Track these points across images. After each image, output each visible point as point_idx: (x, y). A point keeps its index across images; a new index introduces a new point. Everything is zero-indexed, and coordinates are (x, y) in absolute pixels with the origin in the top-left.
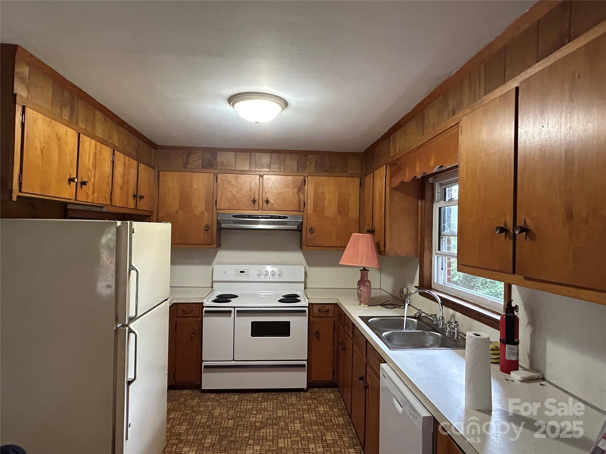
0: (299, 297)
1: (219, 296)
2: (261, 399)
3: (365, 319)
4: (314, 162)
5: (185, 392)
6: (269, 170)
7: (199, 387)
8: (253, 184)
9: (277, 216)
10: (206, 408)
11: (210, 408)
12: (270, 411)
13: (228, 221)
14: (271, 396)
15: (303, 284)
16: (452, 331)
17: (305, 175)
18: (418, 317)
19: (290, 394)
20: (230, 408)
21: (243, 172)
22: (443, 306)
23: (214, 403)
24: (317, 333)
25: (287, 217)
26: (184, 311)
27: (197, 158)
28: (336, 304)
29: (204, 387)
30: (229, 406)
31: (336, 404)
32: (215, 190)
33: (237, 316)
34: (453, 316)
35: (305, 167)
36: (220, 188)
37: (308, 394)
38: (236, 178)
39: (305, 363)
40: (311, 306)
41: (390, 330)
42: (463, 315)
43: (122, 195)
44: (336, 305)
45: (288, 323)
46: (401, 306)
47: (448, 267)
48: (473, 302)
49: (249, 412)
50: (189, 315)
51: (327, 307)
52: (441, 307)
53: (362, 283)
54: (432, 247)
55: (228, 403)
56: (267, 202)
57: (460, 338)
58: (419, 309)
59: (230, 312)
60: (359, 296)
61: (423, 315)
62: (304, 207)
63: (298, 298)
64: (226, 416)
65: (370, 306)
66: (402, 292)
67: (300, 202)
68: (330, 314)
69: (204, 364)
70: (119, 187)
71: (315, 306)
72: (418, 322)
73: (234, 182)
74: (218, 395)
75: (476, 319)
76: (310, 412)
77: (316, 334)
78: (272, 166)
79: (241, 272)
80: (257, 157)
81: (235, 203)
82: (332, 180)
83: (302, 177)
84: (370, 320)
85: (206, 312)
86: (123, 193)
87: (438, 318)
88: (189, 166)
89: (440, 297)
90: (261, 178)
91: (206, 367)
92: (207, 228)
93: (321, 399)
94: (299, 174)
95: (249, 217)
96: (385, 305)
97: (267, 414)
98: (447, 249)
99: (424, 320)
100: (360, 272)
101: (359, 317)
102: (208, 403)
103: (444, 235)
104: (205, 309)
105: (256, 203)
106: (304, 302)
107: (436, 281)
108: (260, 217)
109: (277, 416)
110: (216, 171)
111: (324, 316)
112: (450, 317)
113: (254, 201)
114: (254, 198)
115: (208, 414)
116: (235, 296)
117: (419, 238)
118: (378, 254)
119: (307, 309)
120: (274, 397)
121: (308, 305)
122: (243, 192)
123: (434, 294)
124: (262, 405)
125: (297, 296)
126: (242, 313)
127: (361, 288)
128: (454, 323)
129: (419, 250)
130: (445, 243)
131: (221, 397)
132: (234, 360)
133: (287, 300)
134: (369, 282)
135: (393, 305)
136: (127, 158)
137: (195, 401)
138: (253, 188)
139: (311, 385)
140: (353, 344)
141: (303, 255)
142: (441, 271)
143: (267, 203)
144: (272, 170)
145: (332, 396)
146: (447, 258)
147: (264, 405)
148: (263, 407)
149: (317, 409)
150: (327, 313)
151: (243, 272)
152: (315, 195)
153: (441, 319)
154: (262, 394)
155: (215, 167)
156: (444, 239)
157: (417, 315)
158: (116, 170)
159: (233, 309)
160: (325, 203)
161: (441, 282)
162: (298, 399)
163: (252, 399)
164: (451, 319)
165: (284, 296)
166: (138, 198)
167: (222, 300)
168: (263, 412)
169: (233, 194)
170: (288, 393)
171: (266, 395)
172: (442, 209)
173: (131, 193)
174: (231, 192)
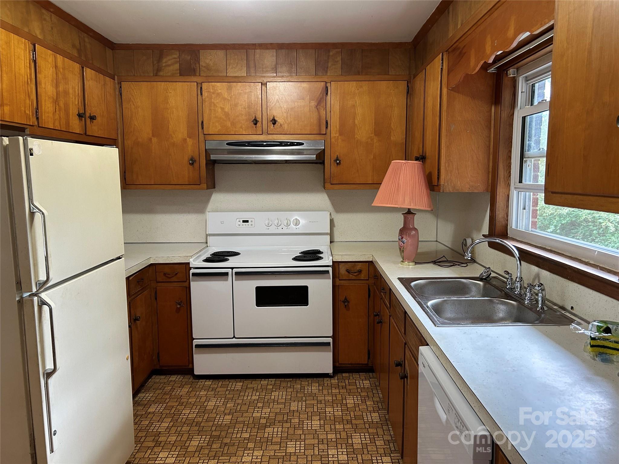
0: (322, 253)
1: (215, 254)
2: (271, 387)
3: (406, 282)
4: (339, 58)
5: (173, 378)
6: (275, 75)
7: (191, 371)
8: (253, 98)
9: (289, 142)
10: (198, 400)
11: (203, 399)
12: (282, 403)
13: (222, 151)
14: (285, 383)
15: (328, 237)
16: (535, 298)
17: (326, 80)
18: (485, 279)
19: (310, 380)
20: (229, 399)
21: (238, 79)
22: (522, 262)
23: (209, 393)
24: (346, 301)
25: (303, 144)
26: (165, 274)
27: (173, 61)
28: (372, 262)
29: (196, 373)
30: (228, 396)
31: (370, 394)
32: (200, 108)
33: (236, 280)
34: (538, 276)
35: (327, 68)
36: (206, 104)
37: (334, 381)
38: (229, 89)
39: (330, 340)
40: (335, 264)
41: (441, 297)
42: (552, 274)
43: (58, 112)
44: (371, 264)
45: (306, 288)
46: (463, 263)
47: (533, 206)
48: (570, 255)
49: (252, 404)
50: (172, 280)
51: (359, 267)
52: (518, 262)
53: (405, 233)
54: (510, 176)
55: (227, 392)
56: (274, 122)
57: (545, 308)
58: (488, 267)
59: (226, 274)
60: (402, 250)
61: (493, 275)
62: (327, 128)
63: (321, 255)
64: (223, 409)
65: (416, 263)
66: (464, 244)
67: (320, 119)
68: (363, 276)
69: (195, 342)
70: (51, 100)
71: (341, 265)
72: (484, 286)
73: (226, 95)
74: (216, 382)
75: (572, 279)
76: (335, 405)
77: (344, 302)
78: (279, 69)
79: (244, 221)
80: (257, 56)
81: (229, 124)
82: (365, 86)
83: (322, 83)
84: (413, 284)
85: (194, 274)
86: (60, 110)
87: (514, 280)
88: (161, 73)
89: (518, 248)
90: (264, 87)
91: (198, 346)
92: (192, 162)
93: (351, 387)
94: (319, 80)
95: (250, 144)
96: (440, 262)
97: (277, 408)
98: (532, 180)
99: (494, 283)
100: (402, 216)
101: (399, 279)
102: (201, 393)
103: (529, 157)
104: (192, 271)
105: (259, 124)
106: (327, 260)
107: (514, 227)
108: (264, 144)
109: (290, 410)
110: (199, 80)
111: (354, 278)
112: (532, 277)
113: (256, 122)
114: (255, 117)
115: (199, 407)
116: (236, 254)
117: (491, 164)
118: (429, 191)
119: (330, 269)
120: (289, 385)
121: (332, 264)
122: (239, 108)
123: (510, 244)
124: (271, 395)
125: (319, 252)
126: (242, 275)
127: (404, 239)
128: (537, 286)
129: (490, 181)
130: (530, 170)
131: (220, 385)
132: (234, 337)
133: (305, 257)
134: (416, 230)
135: (450, 262)
136: (60, 58)
137: (185, 390)
138: (253, 102)
139: (338, 369)
140: (390, 316)
141: (329, 196)
142: (523, 211)
143: (274, 124)
144: (280, 74)
145: (367, 383)
146: (532, 193)
147: (275, 394)
148: (273, 397)
149: (344, 402)
150: (358, 275)
151: (247, 221)
152: (342, 110)
153: (518, 280)
154: (273, 380)
155: (198, 74)
156: (528, 163)
157: (485, 276)
158: (40, 73)
159: (231, 270)
160: (356, 121)
161: (522, 227)
162: (321, 388)
163: (260, 386)
164: (534, 280)
165: (302, 253)
166: (88, 121)
167: (217, 259)
168: (271, 405)
169: (225, 112)
170: (308, 379)
171: (278, 381)
172: (528, 119)
173: (74, 111)
174: (222, 109)
